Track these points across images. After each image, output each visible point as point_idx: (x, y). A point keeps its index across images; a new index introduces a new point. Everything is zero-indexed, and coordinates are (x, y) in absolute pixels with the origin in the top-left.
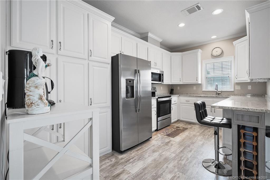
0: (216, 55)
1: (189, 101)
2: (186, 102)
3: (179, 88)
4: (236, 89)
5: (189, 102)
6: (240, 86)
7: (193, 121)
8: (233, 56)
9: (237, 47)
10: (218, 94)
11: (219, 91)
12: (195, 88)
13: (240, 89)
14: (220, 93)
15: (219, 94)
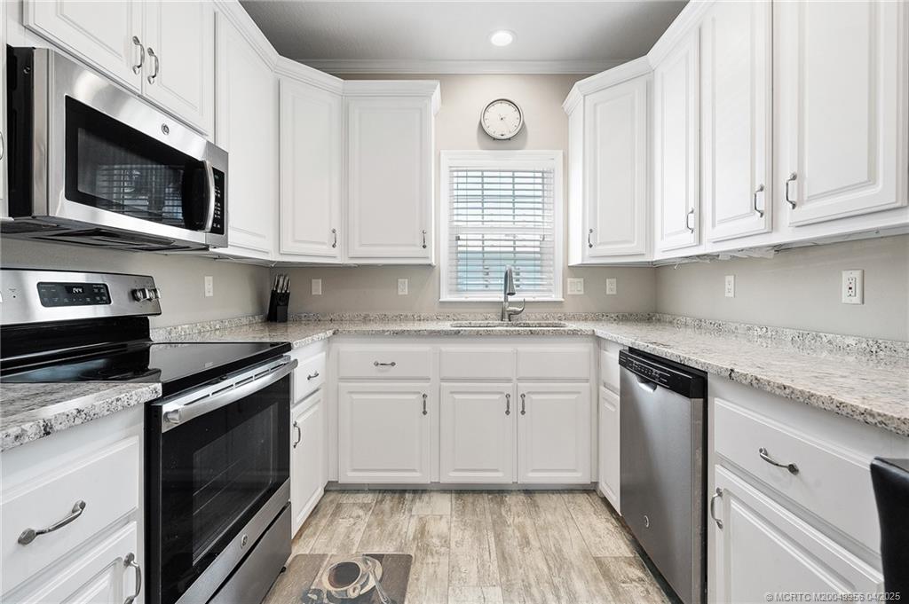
0: (497, 135)
1: (393, 364)
2: (375, 372)
3: (317, 287)
4: (569, 293)
5: (392, 372)
6: (582, 280)
7: (414, 474)
8: (560, 152)
9: (595, 105)
10: (509, 316)
11: (512, 303)
12: (404, 288)
13: (582, 293)
14: (517, 313)
15: (511, 315)
